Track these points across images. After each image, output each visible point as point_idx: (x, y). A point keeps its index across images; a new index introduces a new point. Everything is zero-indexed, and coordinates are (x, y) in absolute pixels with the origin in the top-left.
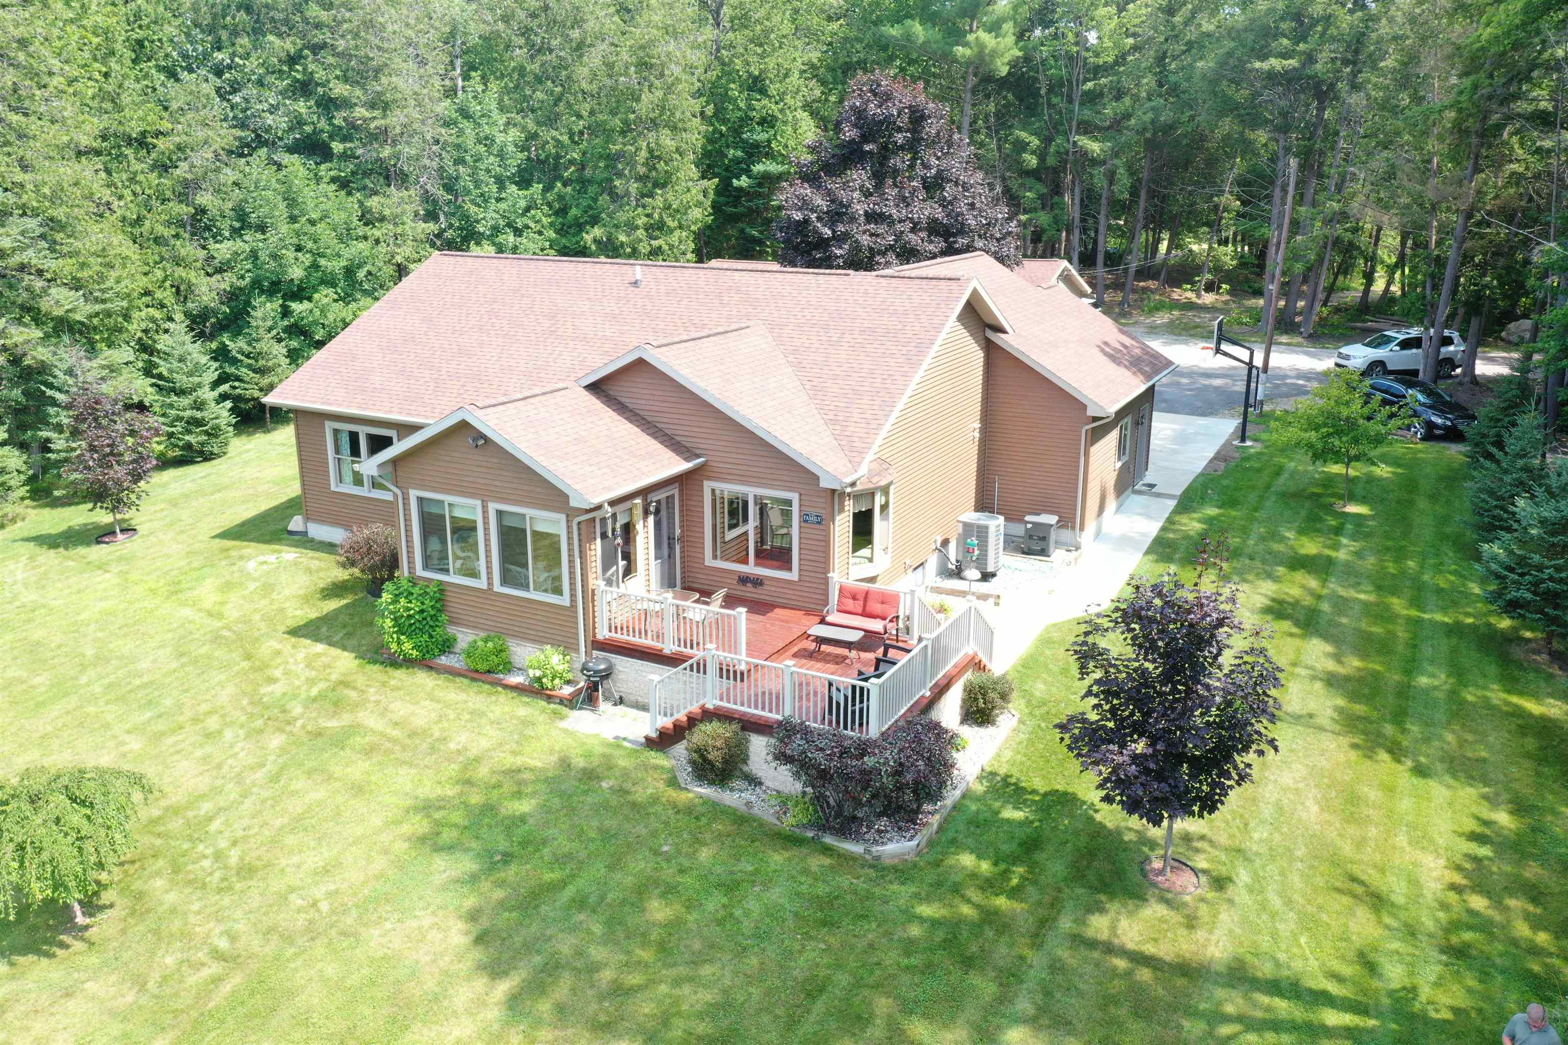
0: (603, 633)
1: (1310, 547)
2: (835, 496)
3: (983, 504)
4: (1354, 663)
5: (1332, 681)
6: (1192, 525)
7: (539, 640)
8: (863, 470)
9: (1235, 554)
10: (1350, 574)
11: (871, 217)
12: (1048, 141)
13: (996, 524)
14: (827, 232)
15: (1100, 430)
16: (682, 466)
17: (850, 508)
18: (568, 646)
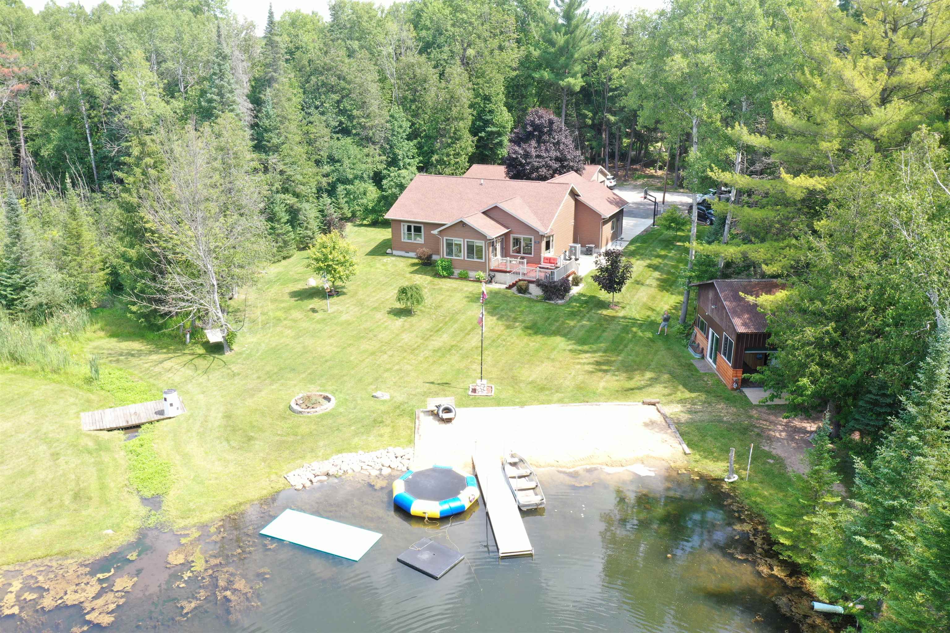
0: (492, 268)
1: (663, 253)
2: (543, 236)
3: (575, 241)
4: (665, 276)
5: (658, 279)
6: (632, 248)
7: (476, 270)
8: (549, 231)
9: (642, 254)
10: (671, 258)
11: (538, 156)
12: (595, 114)
13: (578, 246)
14: (524, 161)
15: (606, 222)
16: (507, 231)
17: (545, 240)
18: (484, 271)
